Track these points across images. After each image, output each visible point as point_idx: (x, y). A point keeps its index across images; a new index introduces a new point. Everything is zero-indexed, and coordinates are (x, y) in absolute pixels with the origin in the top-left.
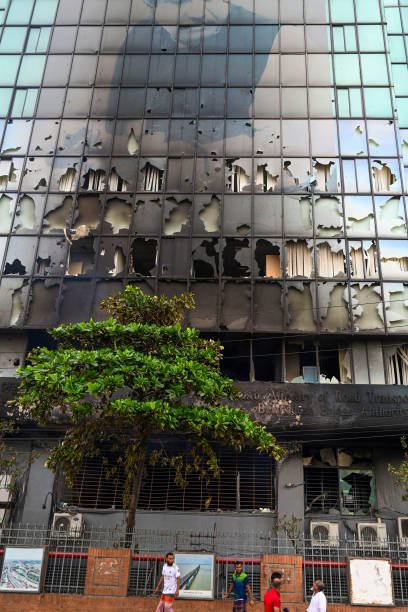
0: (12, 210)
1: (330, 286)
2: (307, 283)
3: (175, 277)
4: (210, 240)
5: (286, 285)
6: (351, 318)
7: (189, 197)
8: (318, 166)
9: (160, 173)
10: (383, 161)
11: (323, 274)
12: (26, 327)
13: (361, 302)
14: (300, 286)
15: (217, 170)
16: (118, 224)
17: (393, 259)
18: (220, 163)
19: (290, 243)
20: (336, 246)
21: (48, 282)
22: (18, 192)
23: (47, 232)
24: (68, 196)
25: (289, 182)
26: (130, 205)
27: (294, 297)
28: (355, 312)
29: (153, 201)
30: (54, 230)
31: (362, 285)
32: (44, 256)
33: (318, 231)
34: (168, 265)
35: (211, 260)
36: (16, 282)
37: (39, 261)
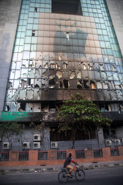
0: (34, 72)
1: (106, 91)
2: (101, 90)
3: (74, 88)
4: (80, 80)
5: (98, 90)
6: (111, 98)
7: (74, 70)
8: (100, 65)
9: (67, 65)
10: (113, 64)
11: (104, 88)
12: (42, 100)
13: (113, 94)
14: (100, 91)
15: (80, 64)
16: (60, 76)
17: (117, 85)
18: (80, 63)
19: (97, 81)
20: (106, 82)
21: (45, 90)
22: (35, 68)
23: (43, 78)
24: (47, 69)
25: (95, 68)
26: (61, 72)
27: (99, 93)
28: (112, 96)
29: (67, 71)
30: (45, 77)
31: (112, 90)
32: (43, 84)
33: (102, 79)
34: (72, 86)
35: (81, 85)
36: (38, 90)
37: (42, 84)
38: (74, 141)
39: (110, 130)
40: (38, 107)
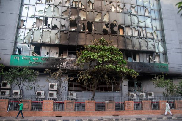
0: (52, 10)
1: (136, 38)
2: (131, 37)
3: (99, 33)
4: (107, 24)
5: (126, 37)
6: (140, 46)
7: (101, 11)
8: (132, 7)
9: (92, 4)
10: (147, 8)
11: (134, 35)
12: (60, 44)
13: (143, 42)
14: (129, 38)
15: (108, 5)
16: (83, 17)
17: (149, 33)
18: (108, 3)
19: (126, 26)
20: (137, 28)
21: (65, 32)
22: (53, 5)
23: (63, 17)
24: (68, 8)
25: (125, 10)
26: (85, 12)
27: (127, 40)
28: (141, 45)
29: (91, 11)
30: (65, 17)
31: (143, 38)
32: (63, 24)
33: (133, 24)
34: (96, 29)
35: (107, 29)
36: (56, 31)
37: (62, 25)
38: (95, 92)
39: (135, 83)
40: (56, 52)
